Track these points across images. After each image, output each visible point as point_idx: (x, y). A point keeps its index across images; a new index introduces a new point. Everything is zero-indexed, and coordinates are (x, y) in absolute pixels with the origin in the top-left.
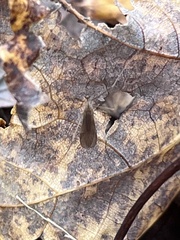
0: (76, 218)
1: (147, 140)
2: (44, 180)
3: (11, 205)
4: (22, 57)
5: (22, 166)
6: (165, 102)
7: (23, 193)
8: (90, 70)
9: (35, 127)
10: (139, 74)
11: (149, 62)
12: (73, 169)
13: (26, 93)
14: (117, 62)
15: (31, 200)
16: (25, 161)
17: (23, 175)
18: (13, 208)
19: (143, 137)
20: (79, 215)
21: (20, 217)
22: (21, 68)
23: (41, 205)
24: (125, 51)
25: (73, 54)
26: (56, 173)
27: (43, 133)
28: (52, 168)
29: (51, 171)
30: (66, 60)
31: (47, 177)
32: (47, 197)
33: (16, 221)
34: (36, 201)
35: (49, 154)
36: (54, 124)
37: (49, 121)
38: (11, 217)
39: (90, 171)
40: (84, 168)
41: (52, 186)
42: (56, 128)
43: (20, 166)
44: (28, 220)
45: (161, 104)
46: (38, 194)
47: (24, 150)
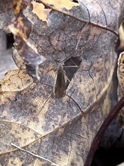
0: (53, 153)
1: (89, 92)
2: (31, 128)
3: (7, 151)
4: (23, 32)
5: (13, 120)
6: (98, 63)
7: (16, 141)
8: (55, 42)
9: (19, 90)
10: (85, 42)
11: (91, 32)
12: (48, 117)
13: (32, 56)
14: (73, 34)
15: (22, 144)
16: (15, 117)
17: (15, 127)
18: (9, 153)
19: (88, 90)
20: (55, 150)
21: (14, 159)
22: (25, 39)
23: (30, 146)
24: (78, 25)
25: (43, 33)
26: (38, 121)
27: (25, 94)
28: (34, 118)
29: (34, 121)
30: (38, 38)
31: (32, 125)
32: (34, 140)
33: (12, 163)
34: (26, 144)
35: (31, 109)
36: (32, 86)
37: (28, 85)
38: (8, 161)
39: (60, 117)
40: (55, 115)
41: (37, 131)
42: (33, 89)
43: (12, 121)
44: (22, 159)
45: (96, 65)
46: (27, 139)
47: (13, 109)
